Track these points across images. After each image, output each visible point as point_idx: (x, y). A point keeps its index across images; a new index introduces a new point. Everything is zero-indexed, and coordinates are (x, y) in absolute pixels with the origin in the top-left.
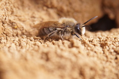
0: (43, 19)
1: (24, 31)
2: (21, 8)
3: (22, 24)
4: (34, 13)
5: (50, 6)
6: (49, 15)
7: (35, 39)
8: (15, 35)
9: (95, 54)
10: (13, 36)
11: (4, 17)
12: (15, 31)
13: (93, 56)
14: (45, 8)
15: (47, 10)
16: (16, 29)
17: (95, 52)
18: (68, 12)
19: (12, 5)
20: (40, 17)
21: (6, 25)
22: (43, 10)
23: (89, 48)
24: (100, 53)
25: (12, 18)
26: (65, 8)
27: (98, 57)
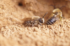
0: (26, 16)
1: (17, 22)
2: (16, 11)
3: (16, 19)
4: (22, 14)
5: (29, 10)
6: (29, 14)
7: (21, 26)
8: (13, 24)
9: (45, 34)
10: (12, 24)
11: (7, 17)
12: (13, 22)
13: (44, 35)
14: (27, 11)
15: (28, 12)
16: (13, 21)
17: (45, 33)
18: (38, 12)
19: (11, 11)
20: (25, 15)
21: (8, 20)
22: (26, 12)
23: (43, 31)
24: (48, 33)
25: (11, 17)
26: (36, 11)
27: (46, 35)
